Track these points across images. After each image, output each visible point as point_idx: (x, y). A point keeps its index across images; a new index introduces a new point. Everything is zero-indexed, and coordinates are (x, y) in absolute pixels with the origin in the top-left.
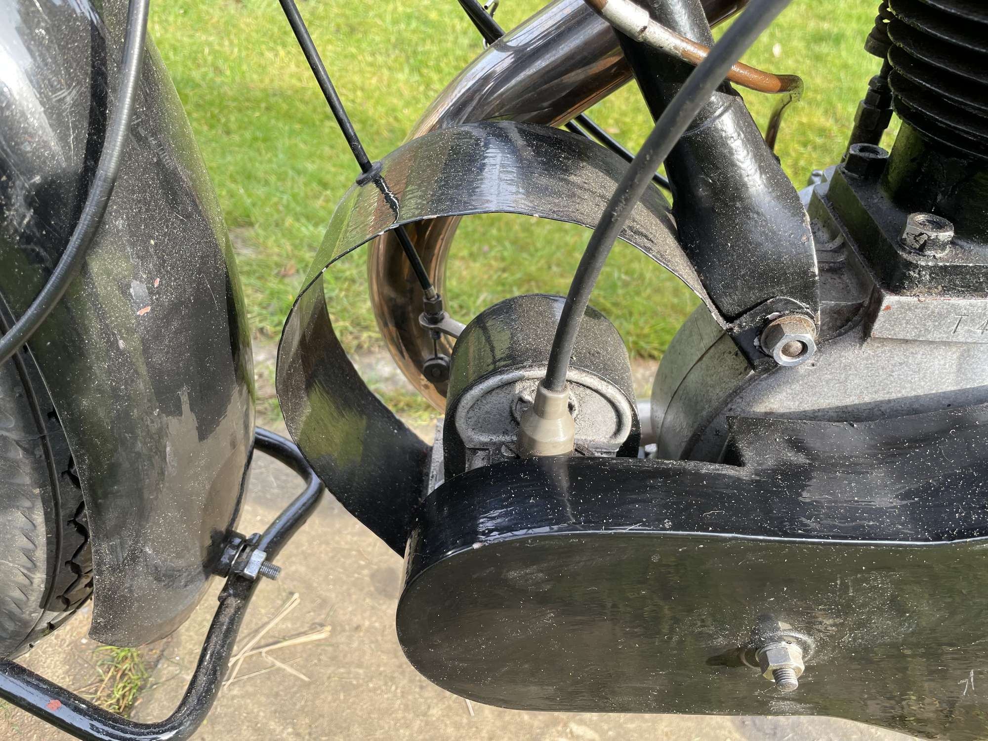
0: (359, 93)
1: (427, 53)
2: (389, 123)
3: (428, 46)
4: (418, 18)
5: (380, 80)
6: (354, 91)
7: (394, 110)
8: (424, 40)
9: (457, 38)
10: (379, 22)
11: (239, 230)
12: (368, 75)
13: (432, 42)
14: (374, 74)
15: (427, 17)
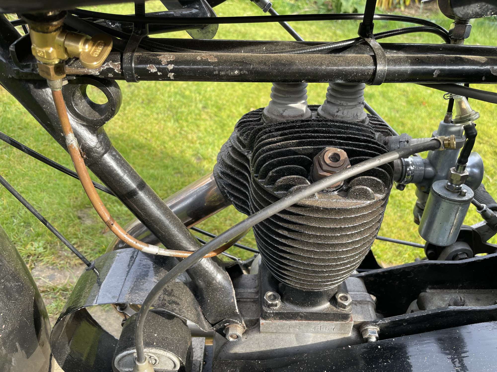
0: (149, 135)
1: (182, 113)
2: (161, 149)
3: (183, 109)
4: (180, 95)
5: (160, 127)
6: (147, 133)
7: (164, 142)
8: (181, 106)
9: (196, 104)
10: (162, 97)
11: (86, 210)
12: (154, 125)
13: (185, 107)
14: (157, 124)
15: (184, 93)
